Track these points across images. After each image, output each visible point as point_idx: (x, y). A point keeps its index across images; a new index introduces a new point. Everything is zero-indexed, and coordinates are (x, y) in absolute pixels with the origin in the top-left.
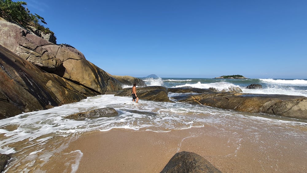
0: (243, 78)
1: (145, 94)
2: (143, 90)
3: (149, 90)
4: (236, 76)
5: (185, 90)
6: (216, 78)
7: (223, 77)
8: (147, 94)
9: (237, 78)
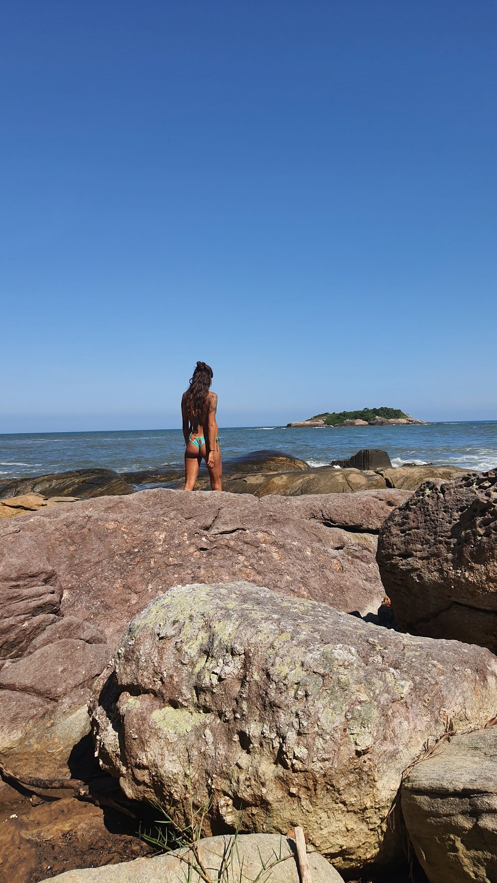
0: (404, 421)
1: (71, 489)
2: (61, 481)
3: (77, 481)
4: (375, 412)
5: (167, 476)
6: (294, 423)
7: (321, 422)
8: (77, 488)
9: (382, 423)
